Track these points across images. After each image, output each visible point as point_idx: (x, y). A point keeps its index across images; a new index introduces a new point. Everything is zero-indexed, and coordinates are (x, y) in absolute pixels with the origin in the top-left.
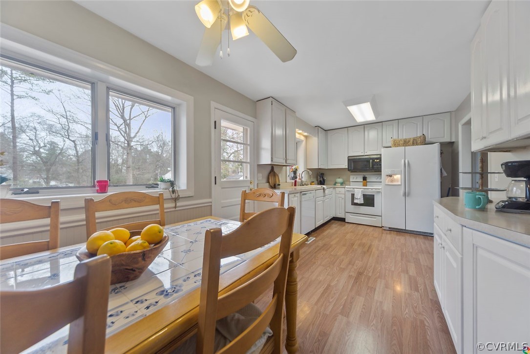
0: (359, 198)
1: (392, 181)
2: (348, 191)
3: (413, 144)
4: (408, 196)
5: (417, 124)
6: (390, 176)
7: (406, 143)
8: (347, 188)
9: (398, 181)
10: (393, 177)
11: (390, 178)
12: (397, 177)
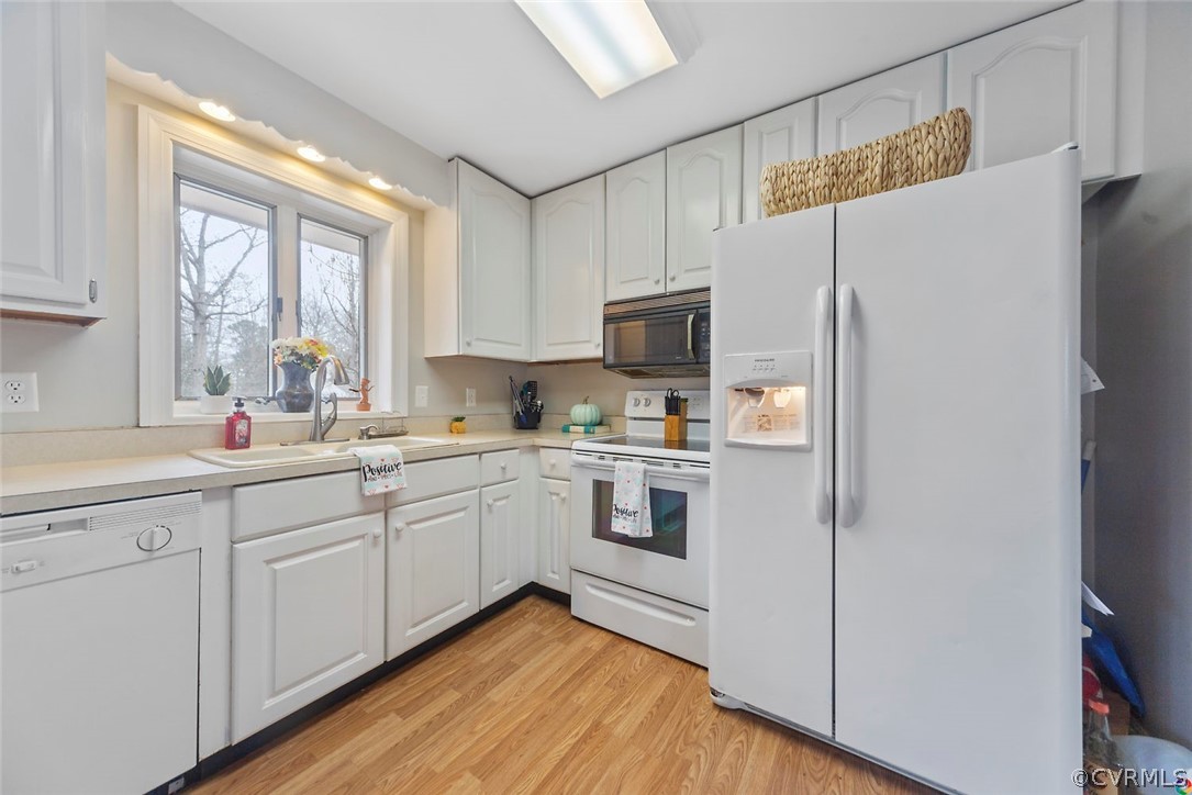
0: (631, 509)
1: (765, 423)
2: (581, 466)
3: (887, 181)
4: (848, 525)
5: (912, 103)
6: (755, 393)
7: (843, 181)
8: (580, 451)
9: (794, 425)
10: (771, 401)
11: (752, 402)
12: (791, 397)
